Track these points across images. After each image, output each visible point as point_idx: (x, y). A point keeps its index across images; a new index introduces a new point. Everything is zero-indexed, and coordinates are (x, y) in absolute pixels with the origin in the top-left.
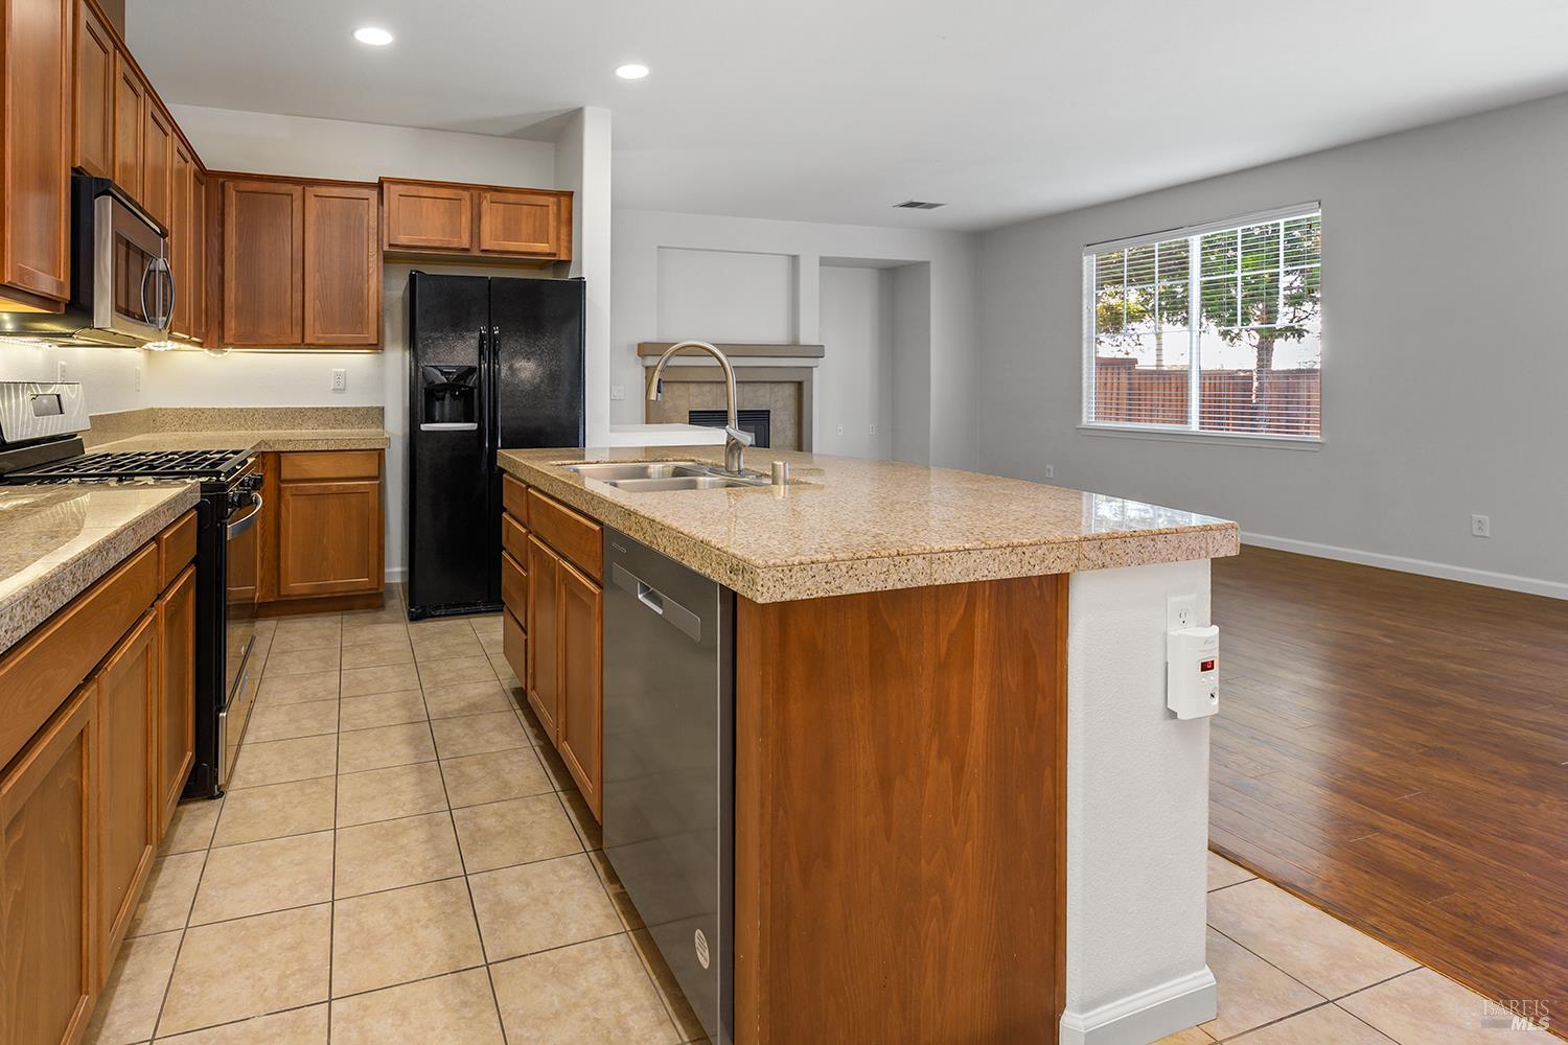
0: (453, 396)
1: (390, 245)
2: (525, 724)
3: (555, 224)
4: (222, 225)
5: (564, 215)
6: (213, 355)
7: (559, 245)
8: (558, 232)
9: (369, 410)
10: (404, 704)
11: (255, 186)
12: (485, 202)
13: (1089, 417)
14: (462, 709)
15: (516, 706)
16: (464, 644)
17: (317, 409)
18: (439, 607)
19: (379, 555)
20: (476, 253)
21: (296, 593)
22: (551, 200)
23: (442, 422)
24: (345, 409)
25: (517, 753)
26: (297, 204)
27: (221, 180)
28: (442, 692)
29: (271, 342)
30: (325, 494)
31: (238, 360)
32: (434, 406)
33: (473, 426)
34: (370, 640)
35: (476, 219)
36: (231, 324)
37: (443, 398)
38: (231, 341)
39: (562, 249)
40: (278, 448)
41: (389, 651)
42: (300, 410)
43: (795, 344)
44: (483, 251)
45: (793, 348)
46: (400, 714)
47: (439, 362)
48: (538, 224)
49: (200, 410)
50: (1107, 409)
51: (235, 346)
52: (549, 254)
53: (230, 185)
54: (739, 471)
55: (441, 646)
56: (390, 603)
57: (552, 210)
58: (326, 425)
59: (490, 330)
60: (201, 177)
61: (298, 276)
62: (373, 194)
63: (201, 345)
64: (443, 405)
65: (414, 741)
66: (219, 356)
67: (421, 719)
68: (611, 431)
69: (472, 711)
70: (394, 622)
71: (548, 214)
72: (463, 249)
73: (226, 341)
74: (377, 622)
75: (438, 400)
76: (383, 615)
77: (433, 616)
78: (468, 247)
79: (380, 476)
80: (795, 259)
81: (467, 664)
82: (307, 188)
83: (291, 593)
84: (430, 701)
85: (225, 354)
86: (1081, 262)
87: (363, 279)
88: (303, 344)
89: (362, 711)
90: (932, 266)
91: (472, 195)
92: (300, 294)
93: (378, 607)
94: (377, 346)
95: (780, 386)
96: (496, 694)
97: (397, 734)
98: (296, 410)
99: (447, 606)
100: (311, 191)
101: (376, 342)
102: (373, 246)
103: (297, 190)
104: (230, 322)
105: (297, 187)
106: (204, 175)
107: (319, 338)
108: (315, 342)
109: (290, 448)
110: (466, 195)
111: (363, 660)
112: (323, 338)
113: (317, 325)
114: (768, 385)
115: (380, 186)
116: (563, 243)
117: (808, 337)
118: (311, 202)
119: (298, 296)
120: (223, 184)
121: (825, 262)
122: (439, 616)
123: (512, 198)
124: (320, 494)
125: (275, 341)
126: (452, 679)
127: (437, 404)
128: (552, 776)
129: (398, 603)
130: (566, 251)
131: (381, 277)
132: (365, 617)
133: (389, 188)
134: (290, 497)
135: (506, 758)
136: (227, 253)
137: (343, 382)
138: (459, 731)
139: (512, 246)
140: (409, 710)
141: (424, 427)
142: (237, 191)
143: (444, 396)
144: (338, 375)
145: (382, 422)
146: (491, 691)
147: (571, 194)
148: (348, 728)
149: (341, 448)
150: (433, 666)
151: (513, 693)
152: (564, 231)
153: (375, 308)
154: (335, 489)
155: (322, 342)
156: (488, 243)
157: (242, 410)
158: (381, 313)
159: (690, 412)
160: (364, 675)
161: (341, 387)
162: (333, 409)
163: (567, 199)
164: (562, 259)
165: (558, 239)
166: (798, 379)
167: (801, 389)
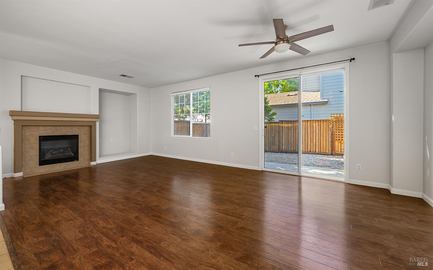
13: (173, 134)
80: (90, 88)
90: (138, 95)
95: (83, 127)
159: (40, 136)
166: (91, 125)
167: (91, 128)
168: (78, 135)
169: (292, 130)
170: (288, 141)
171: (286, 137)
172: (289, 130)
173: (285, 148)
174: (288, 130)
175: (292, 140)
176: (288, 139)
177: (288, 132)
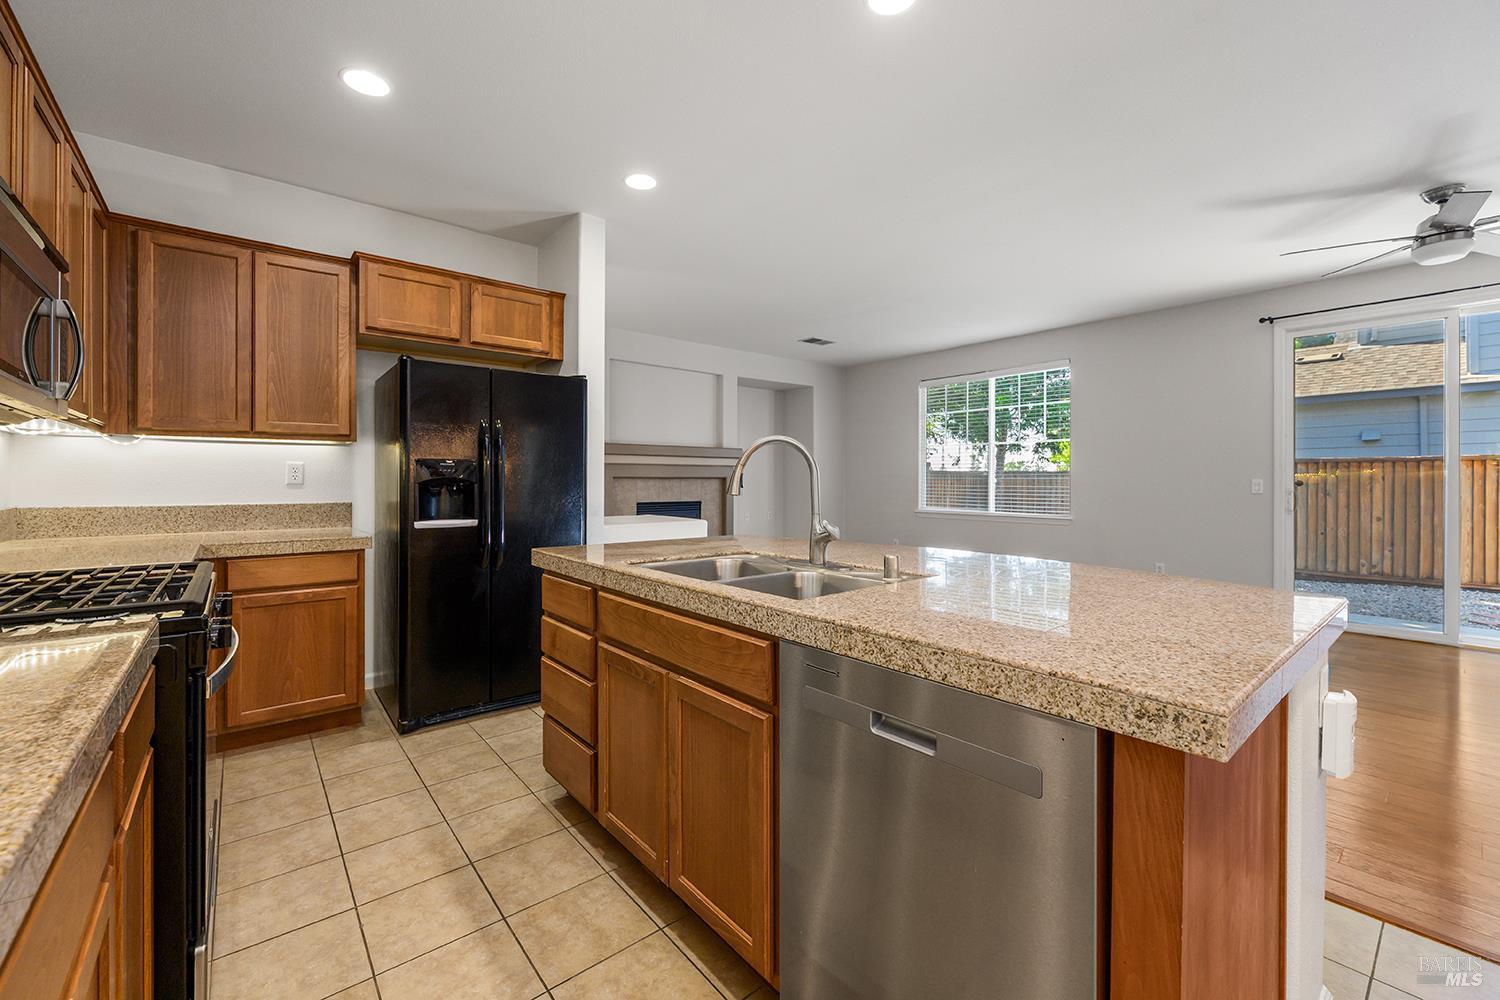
0: (451, 492)
1: (368, 328)
2: (587, 844)
3: (548, 323)
4: (134, 282)
5: (556, 317)
6: (116, 442)
7: (551, 346)
8: (551, 331)
9: (333, 507)
10: (433, 847)
11: (184, 241)
12: (476, 294)
13: (923, 505)
14: (506, 840)
15: (567, 824)
16: (476, 754)
17: (267, 507)
18: (434, 715)
19: (358, 667)
20: (465, 344)
21: (248, 722)
22: (545, 300)
23: (438, 518)
24: (303, 506)
25: (596, 885)
26: (244, 270)
27: (131, 228)
28: (473, 821)
29: (206, 427)
30: (290, 604)
31: (150, 449)
32: (429, 502)
33: (473, 522)
34: (358, 766)
35: (467, 309)
36: (147, 405)
37: (439, 494)
38: (148, 425)
39: (554, 347)
40: (224, 553)
41: (388, 777)
42: (244, 508)
43: (719, 447)
44: (474, 343)
45: (718, 450)
46: (431, 863)
47: (435, 455)
48: (530, 321)
49: (95, 509)
50: (934, 498)
51: (149, 431)
52: (542, 353)
53: (146, 238)
54: (824, 564)
55: (449, 761)
56: (367, 715)
57: (545, 309)
58: (278, 524)
59: (491, 423)
60: (103, 219)
61: (245, 353)
62: (345, 272)
63: (100, 428)
64: (438, 502)
65: (463, 896)
66: (126, 444)
67: (461, 864)
68: (605, 523)
69: (518, 839)
70: (380, 739)
71: (541, 312)
72: (452, 340)
73: (139, 425)
74: (359, 741)
75: (434, 495)
76: (363, 731)
77: (426, 725)
78: (458, 337)
79: (358, 580)
80: (719, 377)
81: (487, 780)
82: (257, 253)
83: (242, 723)
84: (461, 835)
85: (136, 441)
86: (918, 392)
87: (331, 362)
88: (252, 431)
89: (376, 867)
90: (815, 389)
91: (461, 284)
92: (248, 375)
93: (357, 722)
94: (347, 437)
95: (709, 481)
96: (536, 812)
97: (438, 892)
98: (237, 508)
99: (442, 713)
100: (262, 258)
101: (348, 433)
102: (344, 327)
103: (244, 255)
104: (147, 402)
105: (245, 251)
106: (105, 218)
107: (275, 427)
108: (267, 430)
109: (241, 553)
110: (456, 283)
111: (356, 795)
112: (279, 426)
113: (272, 411)
114: (699, 481)
115: (354, 262)
116: (556, 343)
117: (729, 442)
118: (262, 269)
119: (245, 377)
120: (134, 235)
121: (743, 382)
122: (432, 724)
123: (505, 292)
124: (281, 607)
125: (215, 428)
126: (479, 802)
127: (434, 500)
128: (646, 909)
129: (376, 713)
130: (558, 350)
131: (353, 363)
132: (344, 737)
133: (366, 266)
134: (240, 612)
135: (585, 895)
136: (142, 320)
137: (301, 476)
138: (514, 870)
139: (505, 340)
140: (442, 853)
141: (418, 525)
142: (154, 243)
143: (440, 492)
144: (294, 469)
145: (350, 519)
146: (531, 809)
147: (562, 296)
148: (367, 897)
149: (310, 550)
150: (449, 788)
151: (556, 807)
152: (556, 331)
153: (347, 397)
154: (301, 598)
155: (278, 430)
156: (479, 335)
157: (159, 509)
158: (353, 401)
159: (638, 504)
160: (365, 815)
161: (299, 480)
162: (288, 506)
163: (559, 300)
164: (554, 358)
165: (551, 338)
166: (723, 476)
167: (724, 484)
168: (700, 502)
169: (1342, 497)
170: (1321, 537)
171: (1311, 521)
172: (1325, 495)
173: (1307, 561)
174: (1321, 495)
175: (1342, 533)
176: (1322, 530)
177: (1321, 504)
